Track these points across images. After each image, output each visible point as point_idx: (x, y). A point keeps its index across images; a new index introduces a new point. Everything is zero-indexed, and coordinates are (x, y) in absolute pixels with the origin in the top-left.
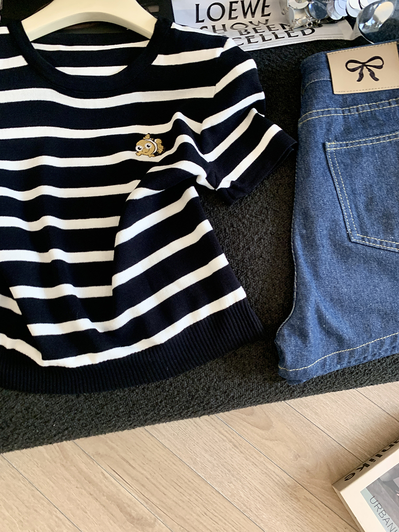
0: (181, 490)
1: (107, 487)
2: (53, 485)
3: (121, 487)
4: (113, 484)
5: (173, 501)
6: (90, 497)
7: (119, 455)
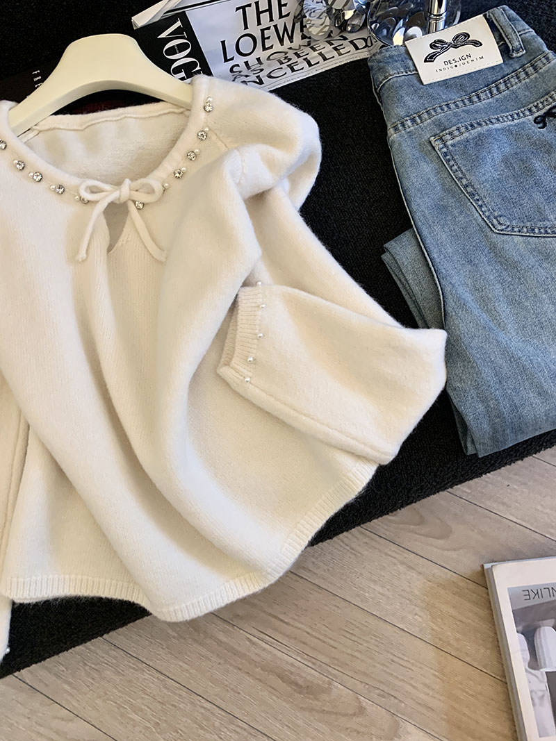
0: (353, 638)
1: (258, 655)
2: (188, 668)
3: (276, 652)
4: (264, 649)
5: (348, 654)
7: (265, 612)
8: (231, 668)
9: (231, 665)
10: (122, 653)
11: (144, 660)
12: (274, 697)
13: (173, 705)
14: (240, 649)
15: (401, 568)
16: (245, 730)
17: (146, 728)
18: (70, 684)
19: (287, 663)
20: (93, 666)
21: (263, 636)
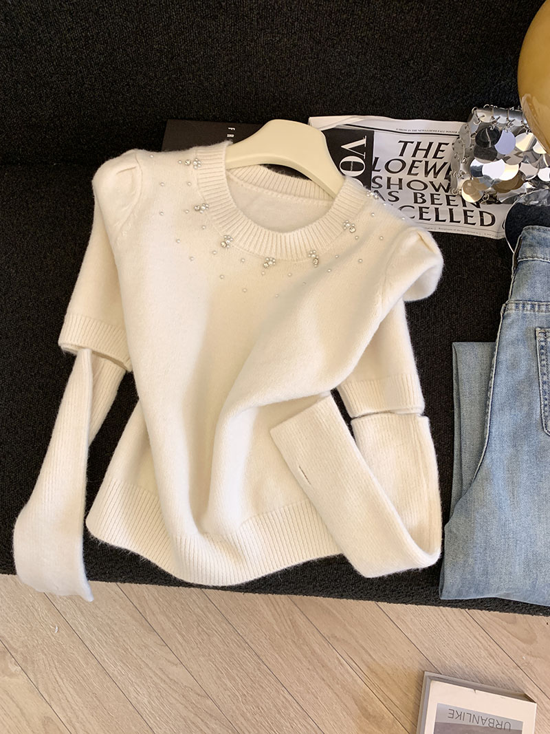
1: (342, 675)
2: (282, 663)
3: (357, 678)
4: (348, 673)
6: (323, 682)
7: (357, 642)
8: (316, 676)
9: (317, 673)
10: (232, 628)
11: (248, 641)
12: (345, 713)
13: (260, 686)
14: (329, 664)
15: (484, 653)
16: (314, 729)
17: (235, 695)
18: (183, 636)
19: (364, 690)
20: (205, 629)
21: (350, 661)
